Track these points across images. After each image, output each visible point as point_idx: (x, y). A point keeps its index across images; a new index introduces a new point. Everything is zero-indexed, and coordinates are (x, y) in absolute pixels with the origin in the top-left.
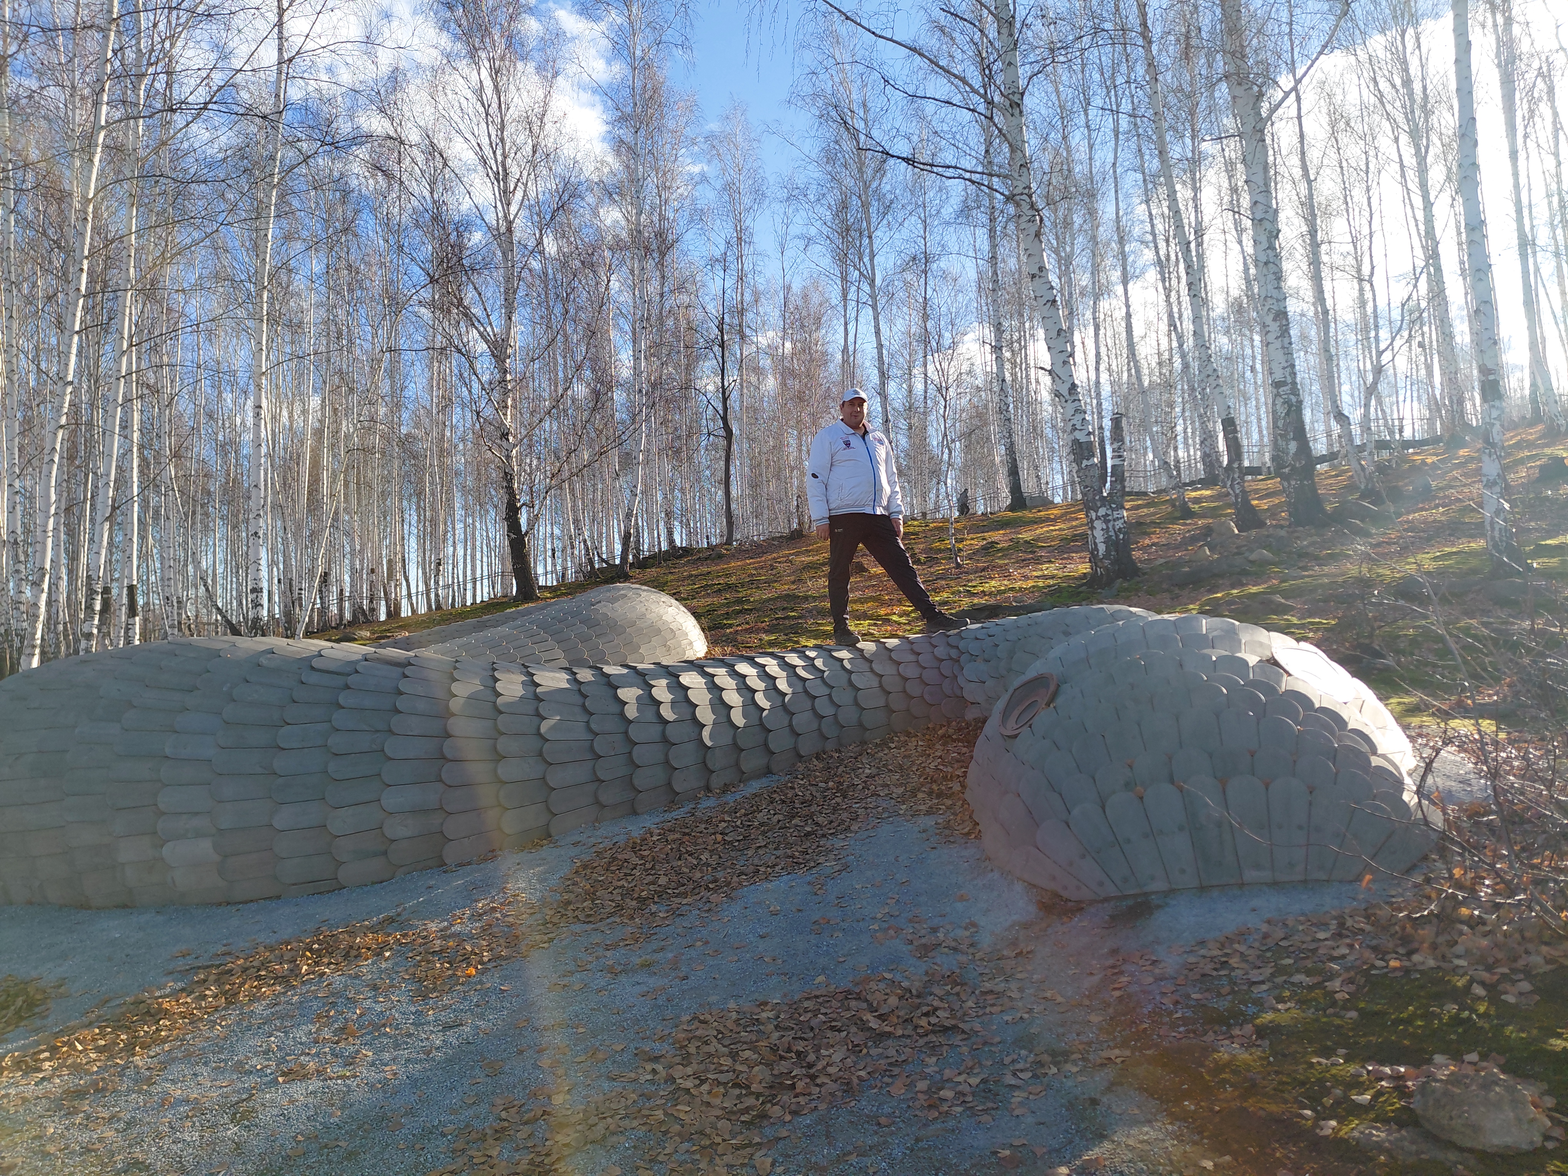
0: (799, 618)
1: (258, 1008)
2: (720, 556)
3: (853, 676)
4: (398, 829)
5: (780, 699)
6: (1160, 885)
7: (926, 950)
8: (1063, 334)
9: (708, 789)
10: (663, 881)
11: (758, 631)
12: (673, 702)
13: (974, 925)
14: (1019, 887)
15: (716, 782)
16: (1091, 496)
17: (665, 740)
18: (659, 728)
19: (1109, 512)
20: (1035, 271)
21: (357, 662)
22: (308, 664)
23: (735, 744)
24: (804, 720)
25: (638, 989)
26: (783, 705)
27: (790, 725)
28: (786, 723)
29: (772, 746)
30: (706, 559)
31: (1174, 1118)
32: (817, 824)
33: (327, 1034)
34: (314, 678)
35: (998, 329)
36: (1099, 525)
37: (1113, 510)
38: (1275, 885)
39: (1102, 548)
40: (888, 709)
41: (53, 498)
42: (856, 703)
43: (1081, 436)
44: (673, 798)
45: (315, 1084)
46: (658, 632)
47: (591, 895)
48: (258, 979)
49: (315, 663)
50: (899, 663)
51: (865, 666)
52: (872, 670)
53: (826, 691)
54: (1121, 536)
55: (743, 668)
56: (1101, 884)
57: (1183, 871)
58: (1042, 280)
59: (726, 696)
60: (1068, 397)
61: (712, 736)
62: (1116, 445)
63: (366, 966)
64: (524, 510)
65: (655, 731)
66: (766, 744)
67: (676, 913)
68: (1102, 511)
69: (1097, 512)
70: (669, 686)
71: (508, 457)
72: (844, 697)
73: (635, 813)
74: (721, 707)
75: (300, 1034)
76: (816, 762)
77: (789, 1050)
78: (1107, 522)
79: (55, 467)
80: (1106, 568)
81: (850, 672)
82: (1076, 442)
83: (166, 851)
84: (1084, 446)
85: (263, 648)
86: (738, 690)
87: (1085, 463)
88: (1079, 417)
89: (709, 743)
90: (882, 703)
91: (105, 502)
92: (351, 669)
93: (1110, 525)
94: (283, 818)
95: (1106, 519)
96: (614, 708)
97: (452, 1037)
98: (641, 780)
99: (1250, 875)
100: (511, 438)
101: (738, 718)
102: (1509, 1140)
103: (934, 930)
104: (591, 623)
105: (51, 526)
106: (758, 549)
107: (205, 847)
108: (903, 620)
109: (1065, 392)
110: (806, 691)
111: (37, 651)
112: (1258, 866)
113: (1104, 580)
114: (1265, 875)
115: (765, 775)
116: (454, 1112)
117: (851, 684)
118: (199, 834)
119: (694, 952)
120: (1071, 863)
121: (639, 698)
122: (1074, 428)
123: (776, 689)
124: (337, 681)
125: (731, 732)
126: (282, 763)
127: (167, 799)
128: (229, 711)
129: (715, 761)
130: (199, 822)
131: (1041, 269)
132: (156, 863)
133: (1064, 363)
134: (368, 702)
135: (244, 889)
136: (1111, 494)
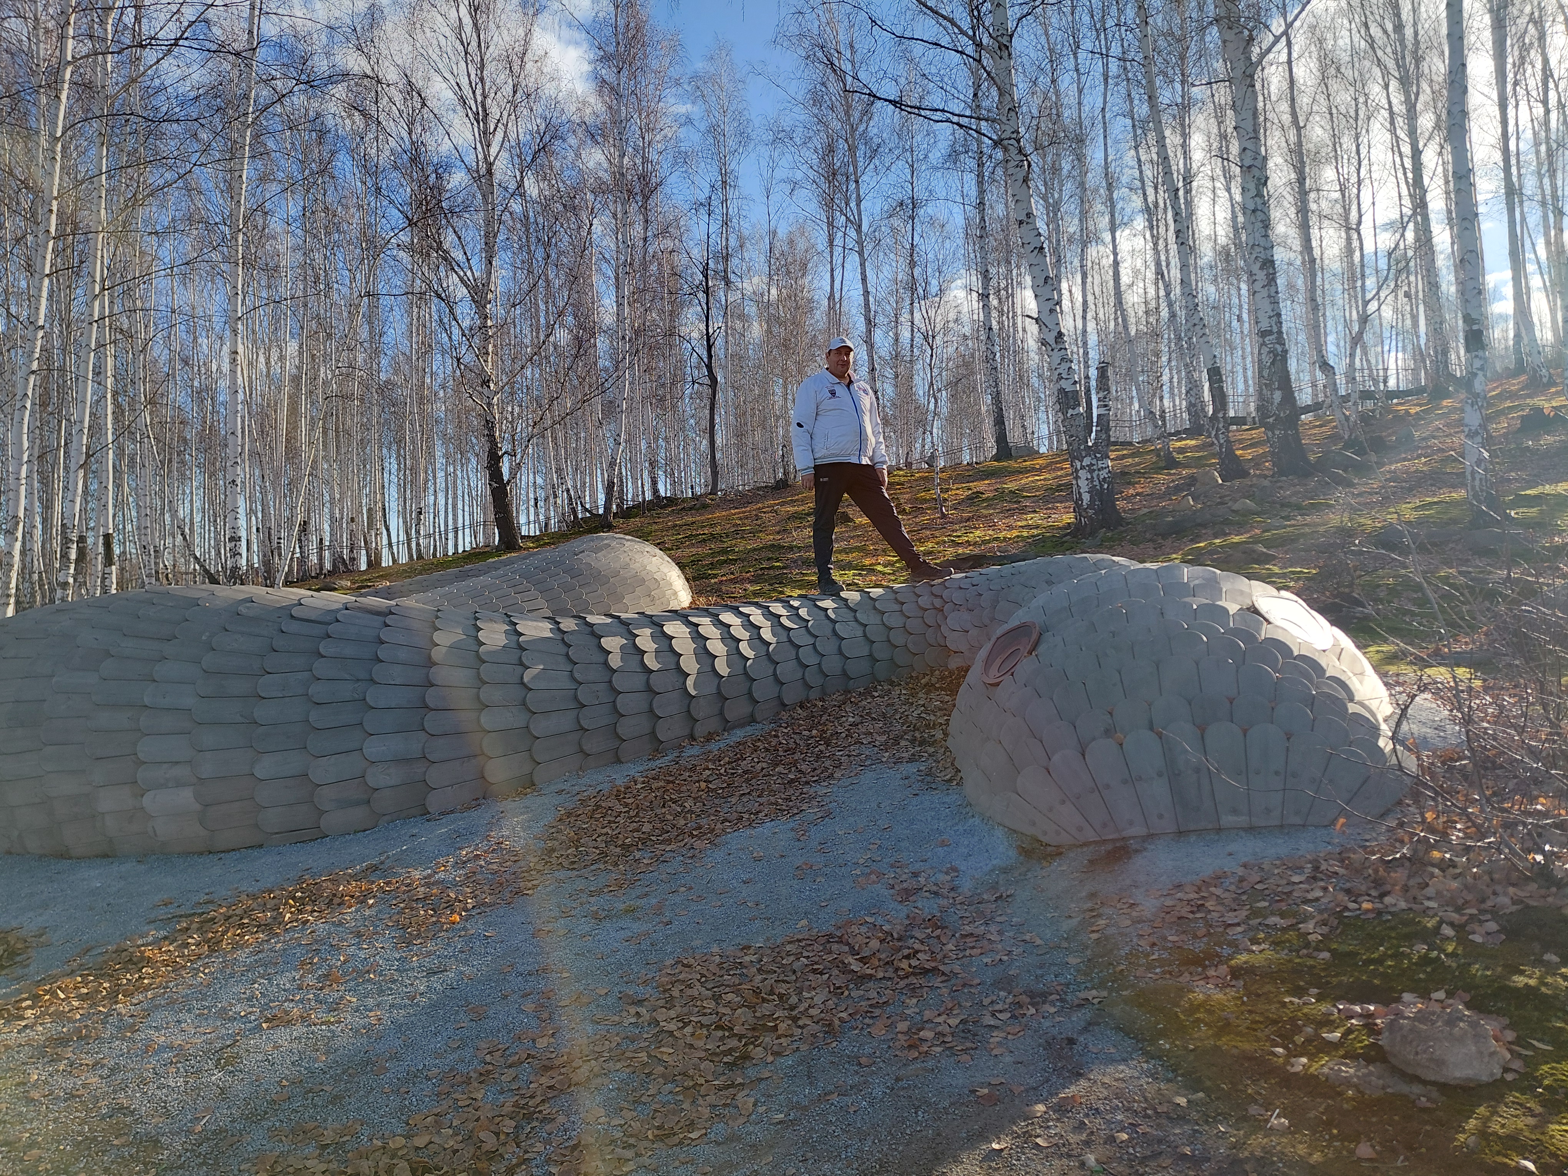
0: (784, 568)
1: (242, 955)
2: (705, 506)
3: (837, 626)
5: (765, 648)
6: (1138, 830)
7: (907, 894)
8: (1050, 281)
9: (692, 738)
10: (647, 828)
11: (743, 581)
12: (657, 651)
13: (955, 869)
14: (999, 832)
15: (700, 730)
16: (1076, 446)
17: (649, 689)
18: (643, 677)
19: (1094, 462)
20: (1024, 218)
21: (337, 611)
22: (288, 613)
23: (719, 693)
24: (787, 670)
25: (623, 934)
26: (768, 654)
27: (775, 674)
28: (771, 671)
30: (691, 509)
32: (801, 771)
33: (310, 980)
34: (294, 627)
35: (985, 277)
36: (1083, 474)
38: (1251, 830)
39: (1086, 497)
40: (872, 659)
41: (26, 444)
42: (840, 652)
43: (1067, 385)
44: (657, 747)
45: (299, 1030)
46: (643, 580)
47: (576, 843)
48: (242, 926)
49: (295, 612)
51: (850, 615)
52: (856, 620)
54: (1106, 486)
55: (727, 617)
56: (1080, 829)
57: (1161, 816)
58: (1030, 227)
60: (1054, 346)
61: (695, 686)
62: (1101, 395)
63: (349, 914)
64: (506, 458)
65: (638, 681)
66: (750, 693)
67: (660, 860)
68: (1087, 461)
69: (1082, 461)
71: (489, 404)
72: (827, 647)
73: (619, 761)
74: (705, 656)
75: (283, 981)
76: (800, 711)
77: (772, 993)
78: (1091, 471)
79: (27, 413)
81: (834, 622)
82: (1061, 391)
83: (147, 801)
84: (1070, 395)
85: (242, 596)
87: (1070, 412)
88: (1065, 366)
89: (693, 692)
90: (866, 653)
91: (79, 450)
92: (332, 618)
93: (1095, 475)
94: (265, 767)
95: (1090, 469)
96: (598, 658)
97: (436, 982)
99: (1228, 820)
100: (492, 385)
103: (916, 875)
104: (574, 573)
105: (23, 474)
106: (743, 499)
107: (186, 797)
108: (888, 570)
109: (1052, 341)
110: (790, 641)
111: (12, 600)
112: (1235, 811)
113: (1088, 530)
114: (1242, 820)
115: (749, 724)
116: (438, 1055)
117: (835, 632)
118: (179, 784)
119: (677, 899)
120: (1051, 810)
121: (623, 648)
122: (1060, 377)
123: (761, 638)
124: (317, 629)
125: (716, 681)
126: (262, 712)
127: (146, 749)
128: (208, 660)
129: (699, 710)
130: (176, 771)
131: (1028, 215)
132: (137, 812)
133: (1051, 311)
134: (349, 650)
135: (226, 838)
136: (1096, 444)
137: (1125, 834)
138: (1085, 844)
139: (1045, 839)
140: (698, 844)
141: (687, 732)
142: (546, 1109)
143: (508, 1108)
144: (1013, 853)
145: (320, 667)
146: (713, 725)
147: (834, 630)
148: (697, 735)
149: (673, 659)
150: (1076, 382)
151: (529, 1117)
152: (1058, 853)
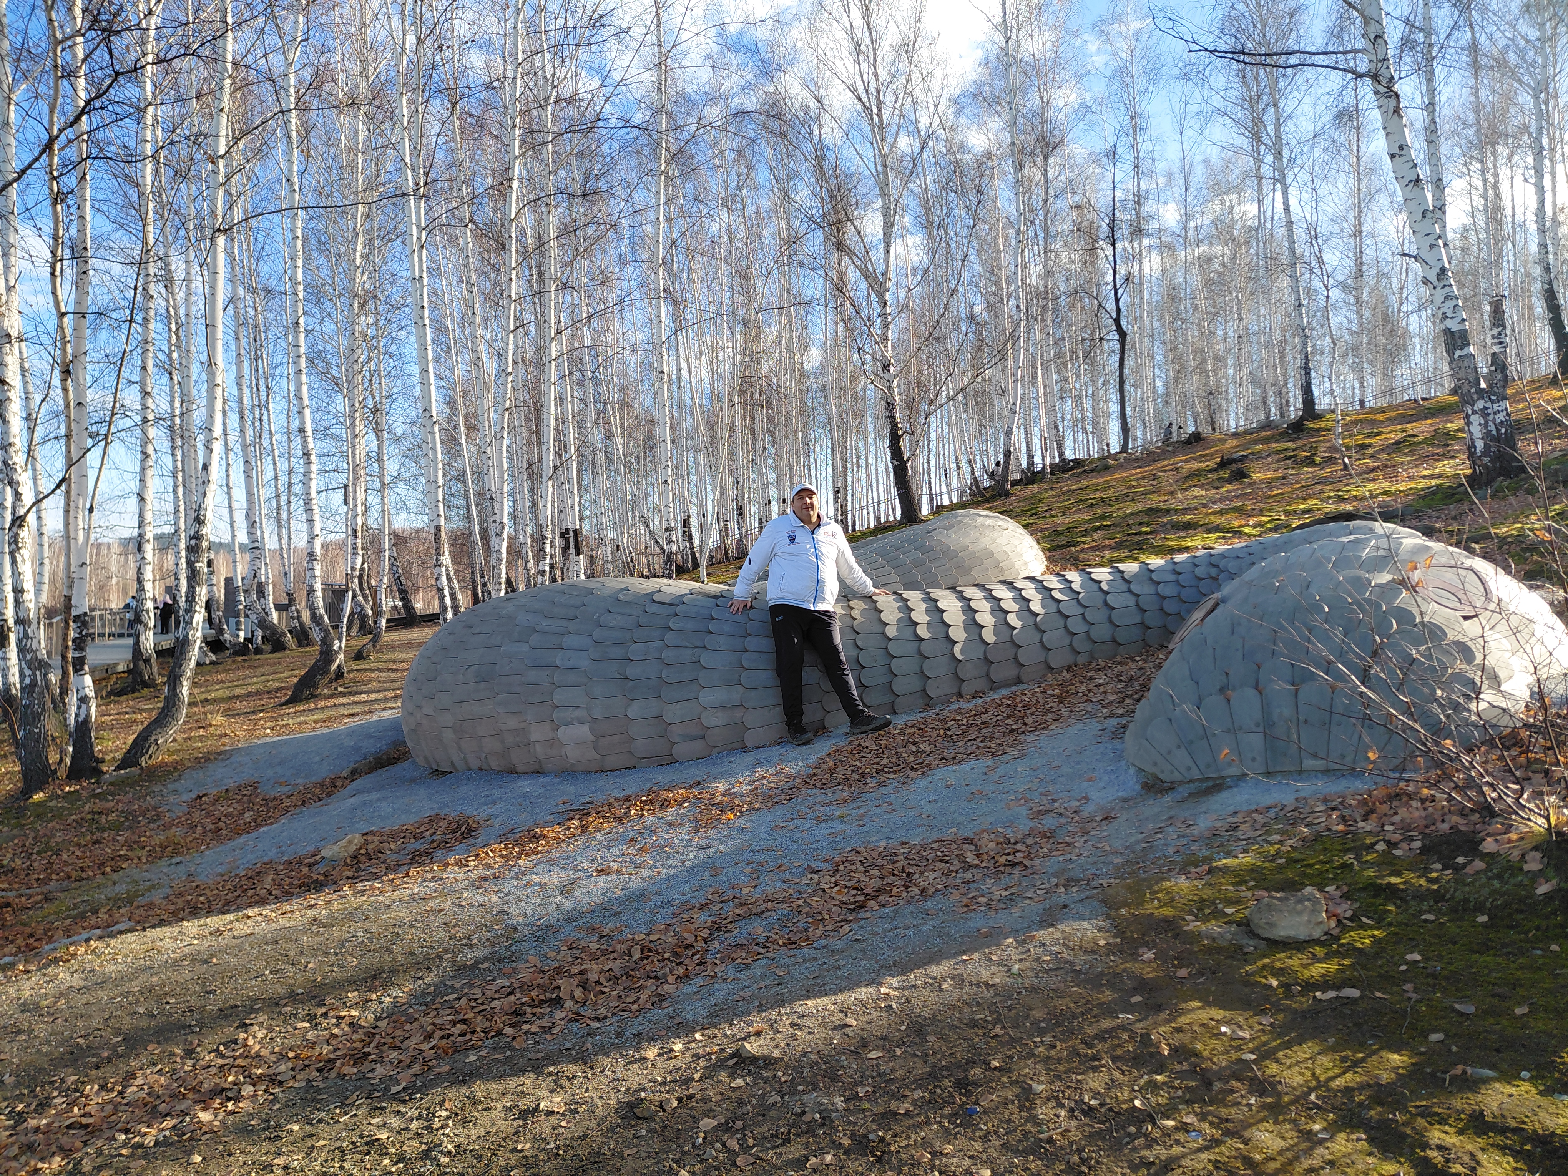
1: (599, 836)
3: (1109, 597)
4: (713, 719)
5: (1032, 619)
6: (1234, 771)
7: (1039, 814)
8: (1429, 215)
9: (961, 694)
10: (885, 762)
12: (929, 623)
13: (1087, 798)
14: (1132, 771)
15: (967, 689)
16: (1465, 390)
17: (921, 655)
18: (916, 644)
19: (1489, 405)
20: (1397, 151)
21: (684, 595)
22: (650, 598)
23: (985, 658)
24: (1055, 637)
25: (829, 831)
26: (1036, 624)
27: (1041, 642)
28: (1037, 639)
29: (1022, 660)
31: (1109, 917)
33: (631, 850)
34: (654, 608)
36: (1475, 419)
37: (1493, 402)
39: (1480, 445)
40: (1143, 625)
42: (1110, 621)
43: (1453, 325)
46: (992, 553)
48: (604, 817)
49: (656, 597)
50: (1159, 583)
51: (1124, 587)
52: (1130, 591)
53: (1081, 611)
54: (1503, 430)
56: (1189, 769)
57: (1254, 759)
58: (1403, 159)
59: (979, 617)
60: (1436, 283)
61: (963, 651)
62: (1495, 331)
63: (670, 814)
65: (911, 648)
66: (1016, 658)
67: (882, 784)
68: (1480, 404)
69: (1472, 406)
70: (927, 610)
71: (890, 388)
74: (973, 625)
75: (616, 850)
76: (1065, 673)
77: (903, 871)
78: (1486, 416)
80: (1486, 467)
81: (1106, 593)
82: (1448, 332)
83: (560, 733)
84: (1458, 335)
85: (623, 586)
86: (992, 612)
87: (1458, 353)
88: (1450, 304)
89: (960, 657)
90: (1137, 619)
92: (679, 601)
93: (1490, 420)
94: (634, 710)
95: (1484, 413)
96: (878, 628)
97: (701, 854)
98: (899, 686)
99: (1308, 764)
100: (892, 369)
101: (989, 636)
102: (1292, 933)
103: (1054, 801)
106: (1149, 457)
107: (585, 731)
109: (1434, 279)
110: (1059, 612)
112: (1315, 756)
113: (1484, 479)
114: (1319, 764)
115: (1015, 684)
116: (683, 894)
117: (1106, 604)
118: (580, 722)
119: (878, 810)
120: (1169, 753)
121: (899, 620)
122: (1445, 317)
123: (1029, 610)
124: (670, 610)
125: (982, 648)
126: (632, 671)
127: (559, 697)
128: (597, 634)
129: (966, 672)
130: (578, 713)
131: (1401, 148)
132: (555, 742)
133: (1432, 246)
134: (690, 626)
135: (612, 761)
136: (1490, 386)
137: (1224, 773)
138: (1191, 781)
139: (1161, 776)
140: (913, 774)
141: (955, 690)
142: (729, 926)
143: (709, 924)
144: (1138, 787)
145: (669, 637)
146: (980, 684)
147: (1105, 602)
148: (964, 692)
149: (944, 629)
150: (1464, 320)
151: (718, 929)
152: (1171, 788)
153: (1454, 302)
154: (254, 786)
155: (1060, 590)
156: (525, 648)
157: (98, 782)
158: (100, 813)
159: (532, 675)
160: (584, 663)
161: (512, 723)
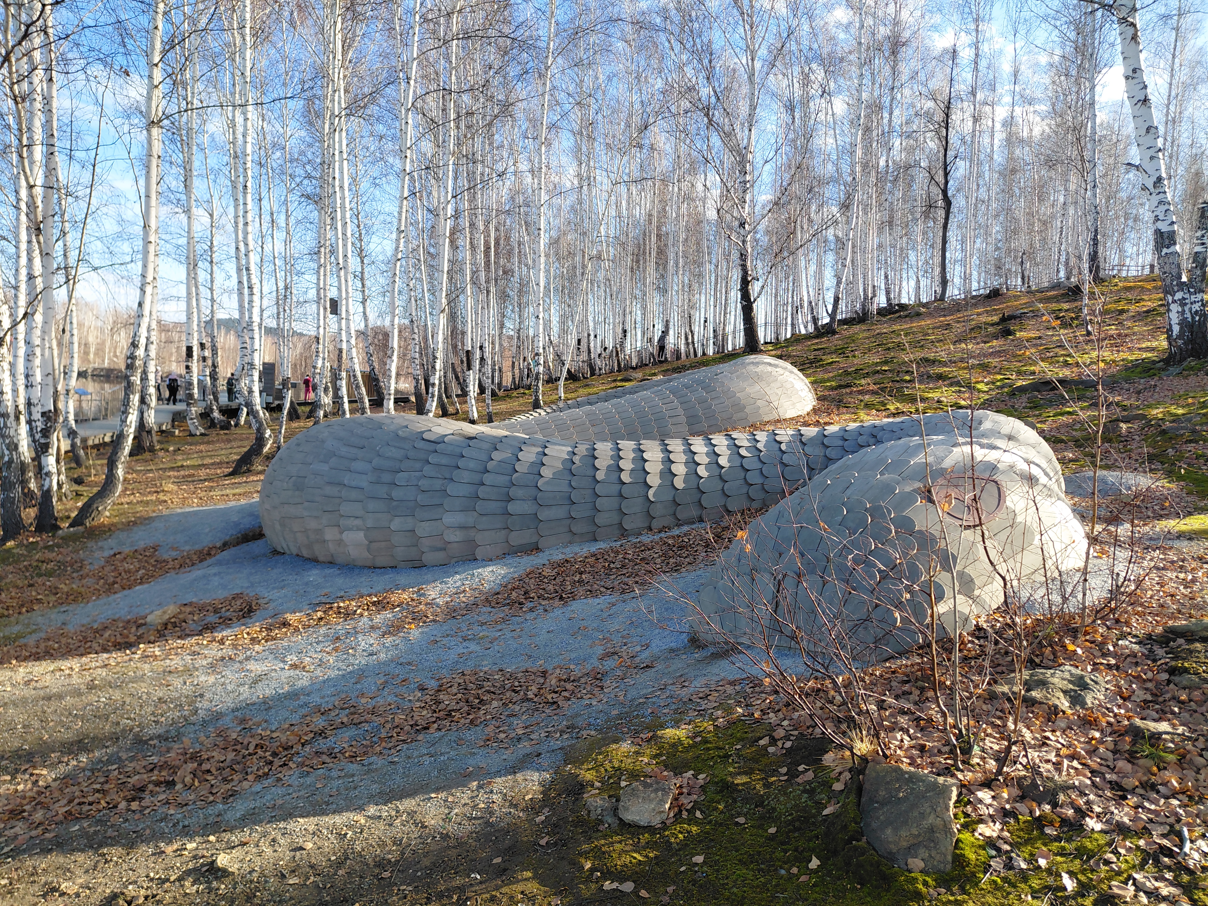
1: (322, 630)
4: (451, 536)
5: (718, 470)
8: (1153, 131)
12: (632, 470)
15: (655, 524)
17: (621, 495)
18: (618, 487)
19: (1187, 296)
20: (1131, 74)
21: (447, 435)
22: (422, 436)
23: (674, 500)
24: (734, 486)
25: (462, 651)
26: (720, 475)
28: (720, 487)
29: (704, 503)
33: (329, 648)
36: (1175, 308)
37: (1191, 294)
43: (1164, 227)
44: (624, 533)
49: (425, 436)
50: (827, 446)
51: (800, 447)
52: (804, 452)
53: (760, 466)
54: (1197, 318)
58: (1136, 81)
59: (674, 467)
60: (1152, 190)
61: (656, 494)
64: (753, 283)
65: (615, 490)
66: (699, 502)
67: (532, 610)
68: (1180, 295)
69: (1173, 296)
70: (634, 459)
71: (744, 242)
72: (773, 471)
73: (596, 540)
74: (668, 474)
75: (320, 646)
78: (1183, 305)
80: (1180, 347)
81: (784, 452)
82: (1158, 232)
83: (344, 536)
86: (686, 463)
87: (1165, 250)
88: (1163, 208)
89: (652, 499)
93: (1187, 308)
96: (590, 472)
98: (600, 519)
100: (747, 226)
101: (679, 483)
109: (1150, 186)
110: (742, 465)
121: (609, 467)
122: (1157, 219)
123: (717, 463)
124: (432, 447)
125: (673, 492)
126: (396, 494)
127: (345, 508)
128: (376, 461)
129: (657, 511)
130: (358, 522)
131: (1134, 71)
132: (340, 542)
133: (1152, 158)
134: (444, 461)
135: (380, 562)
136: (1190, 280)
137: (739, 640)
138: (717, 643)
139: (701, 635)
140: (557, 603)
141: (646, 525)
144: (686, 641)
145: (428, 470)
146: (668, 521)
147: (781, 459)
148: (653, 527)
149: (643, 476)
150: (1173, 223)
152: (702, 647)
153: (1166, 207)
154: (155, 548)
155: (747, 448)
156: (325, 467)
157: (53, 536)
158: (43, 562)
159: (330, 490)
160: (364, 484)
161: (313, 524)
